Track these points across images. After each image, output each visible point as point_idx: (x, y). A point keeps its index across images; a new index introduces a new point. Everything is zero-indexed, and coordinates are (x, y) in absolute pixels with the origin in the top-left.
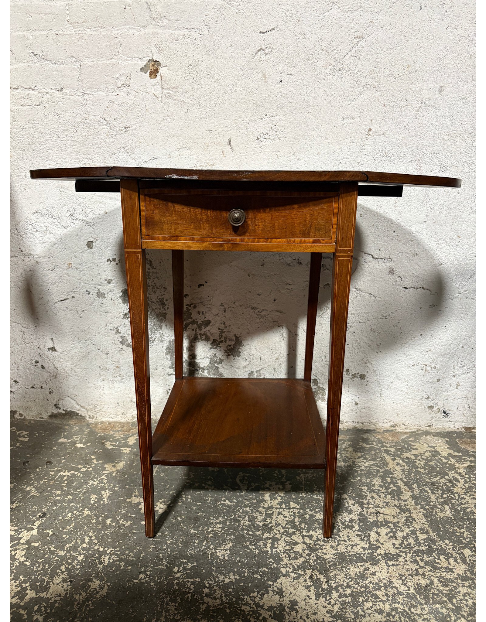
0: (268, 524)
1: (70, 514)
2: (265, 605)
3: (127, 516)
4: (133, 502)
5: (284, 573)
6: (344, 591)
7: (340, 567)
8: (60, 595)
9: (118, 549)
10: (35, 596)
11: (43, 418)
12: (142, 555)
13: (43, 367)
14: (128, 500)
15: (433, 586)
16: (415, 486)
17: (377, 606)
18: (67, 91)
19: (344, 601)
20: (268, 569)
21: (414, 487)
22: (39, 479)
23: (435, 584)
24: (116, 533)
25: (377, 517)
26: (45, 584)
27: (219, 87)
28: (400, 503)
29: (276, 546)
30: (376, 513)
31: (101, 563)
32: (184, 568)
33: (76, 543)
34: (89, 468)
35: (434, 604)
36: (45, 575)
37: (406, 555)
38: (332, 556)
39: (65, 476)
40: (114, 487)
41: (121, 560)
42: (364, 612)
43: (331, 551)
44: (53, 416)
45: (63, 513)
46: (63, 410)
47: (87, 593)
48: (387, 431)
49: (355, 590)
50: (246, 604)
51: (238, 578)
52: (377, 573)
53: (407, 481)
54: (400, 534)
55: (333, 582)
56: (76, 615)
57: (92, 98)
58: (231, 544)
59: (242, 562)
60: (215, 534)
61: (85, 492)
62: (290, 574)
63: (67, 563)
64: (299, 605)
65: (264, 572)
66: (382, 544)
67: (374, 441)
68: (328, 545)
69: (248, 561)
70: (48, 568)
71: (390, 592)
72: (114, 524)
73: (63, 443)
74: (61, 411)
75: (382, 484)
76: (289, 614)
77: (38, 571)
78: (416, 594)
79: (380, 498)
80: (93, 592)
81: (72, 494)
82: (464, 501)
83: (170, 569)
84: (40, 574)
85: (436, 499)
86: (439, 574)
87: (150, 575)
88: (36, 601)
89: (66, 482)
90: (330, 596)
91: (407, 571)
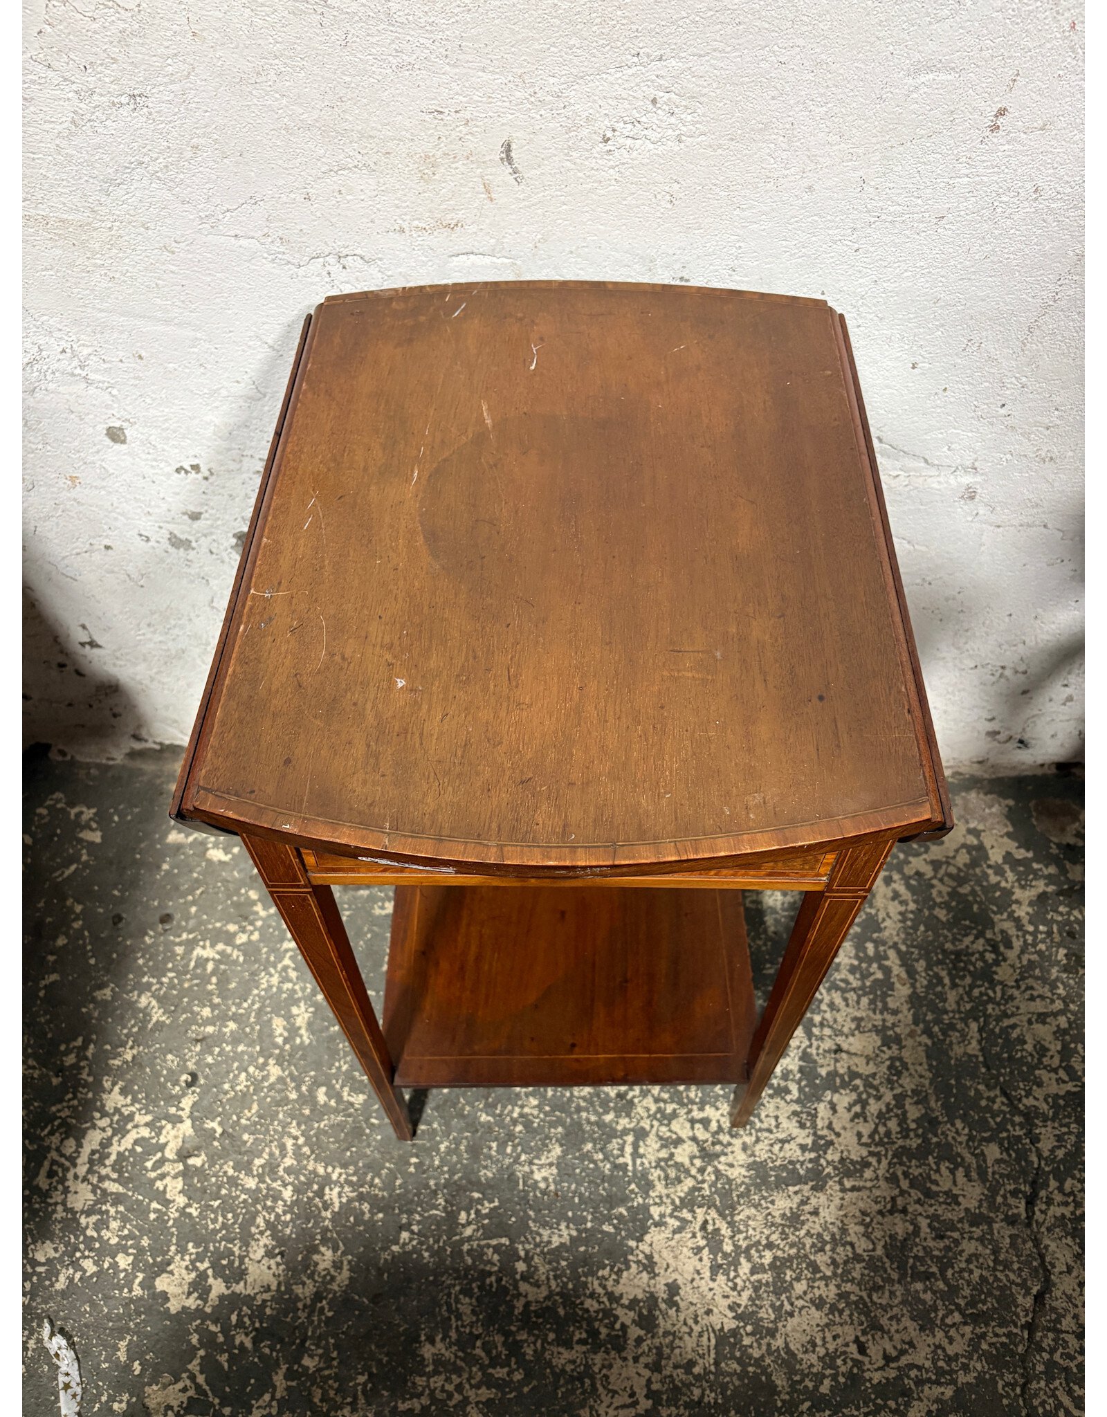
1: (243, 1075)
2: (625, 1296)
3: (353, 1078)
5: (657, 1218)
6: (761, 1257)
7: (756, 1197)
8: (267, 1289)
9: (351, 1169)
10: (227, 1292)
11: (113, 759)
12: (398, 1182)
15: (917, 1240)
16: (920, 966)
17: (816, 1290)
19: (759, 1281)
20: (628, 1209)
21: (920, 969)
22: (159, 972)
23: (922, 1235)
24: (341, 1126)
25: (837, 1061)
26: (237, 1264)
28: (884, 1020)
29: (641, 1151)
30: (836, 1052)
31: (326, 1206)
32: (478, 1212)
33: (271, 1154)
34: (252, 933)
35: (914, 1280)
36: (231, 1241)
37: (879, 1162)
38: (743, 1171)
39: (207, 960)
40: (314, 993)
41: (361, 1198)
42: (792, 1304)
43: (742, 1157)
44: (133, 755)
45: (228, 1072)
46: (155, 743)
47: (315, 1282)
49: (780, 1253)
50: (592, 1295)
51: (574, 1233)
52: (821, 1210)
53: (908, 952)
54: (874, 1107)
55: (742, 1236)
56: (306, 1333)
58: (557, 1150)
59: (581, 1196)
60: (526, 1120)
61: (260, 1009)
62: (668, 1219)
63: (265, 1207)
64: (682, 1292)
65: (620, 1217)
66: (838, 1135)
68: (737, 1143)
69: (591, 1193)
70: (234, 1224)
71: (841, 1254)
72: (333, 1103)
73: (178, 848)
74: (150, 745)
75: (856, 963)
76: (665, 1315)
77: (215, 1231)
78: (885, 1260)
79: (847, 1005)
80: (325, 1276)
81: (235, 1018)
82: (1010, 1008)
83: (452, 1216)
84: (222, 1239)
85: (958, 1003)
86: (932, 1210)
87: (420, 1234)
88: (231, 1302)
89: (214, 980)
90: (736, 1270)
91: (876, 1203)
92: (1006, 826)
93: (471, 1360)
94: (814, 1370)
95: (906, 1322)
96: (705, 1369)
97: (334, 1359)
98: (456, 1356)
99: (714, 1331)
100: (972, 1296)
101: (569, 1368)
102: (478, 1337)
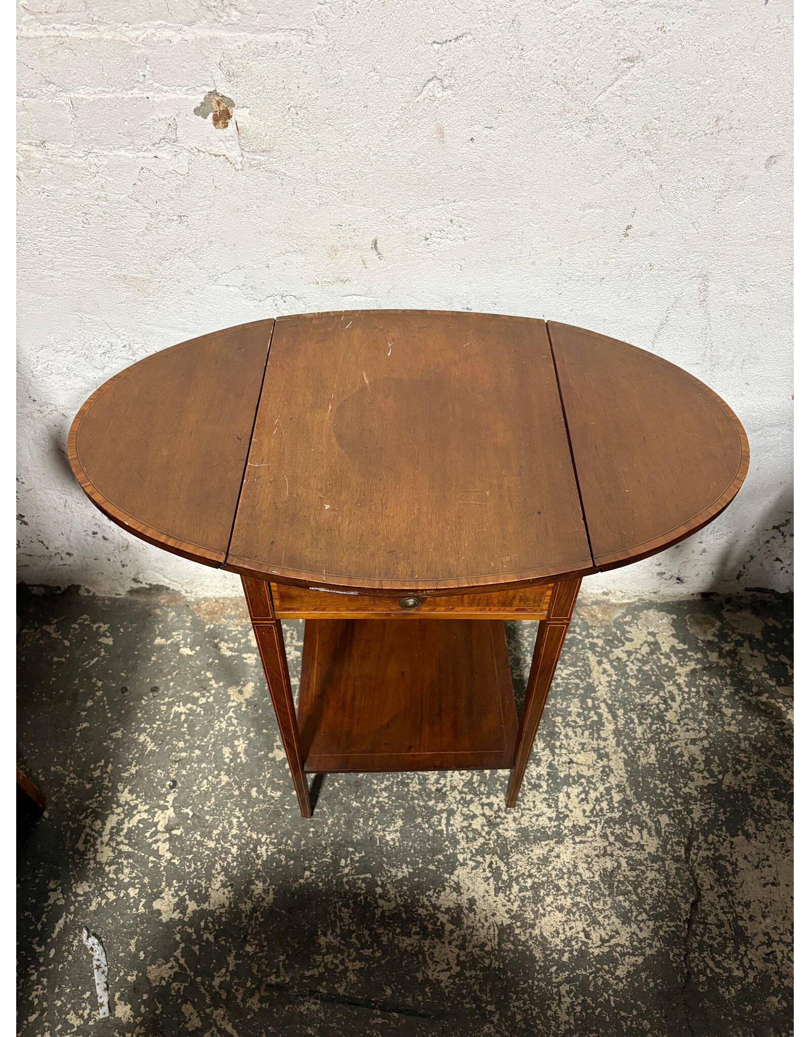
0: (442, 788)
2: (443, 906)
3: (273, 782)
4: (278, 759)
5: (461, 861)
6: (525, 882)
7: (522, 848)
8: (223, 906)
9: (273, 836)
10: (197, 909)
11: (119, 595)
12: (303, 843)
13: (105, 538)
14: (270, 755)
15: (620, 871)
16: (620, 712)
17: (558, 901)
18: (53, 146)
19: (524, 896)
20: (444, 856)
21: (620, 714)
22: (151, 721)
23: (623, 868)
24: (266, 810)
25: (570, 768)
26: (204, 892)
28: (598, 744)
29: (452, 822)
30: (569, 763)
31: (258, 857)
32: (352, 859)
33: (224, 827)
34: (209, 697)
35: (618, 895)
36: (200, 878)
37: (596, 826)
38: (514, 833)
39: (181, 713)
40: (248, 732)
41: (280, 852)
42: (544, 909)
43: (513, 825)
44: (132, 592)
45: (196, 780)
46: (147, 584)
47: (253, 901)
48: (597, 603)
49: (536, 880)
50: (423, 906)
51: (411, 870)
52: (561, 855)
53: (612, 705)
54: (593, 795)
55: (513, 871)
56: (247, 932)
58: (400, 823)
59: (415, 849)
60: (381, 806)
61: (215, 742)
62: (468, 862)
63: (220, 858)
64: (477, 903)
65: (439, 861)
66: (571, 811)
67: (577, 624)
68: (510, 817)
69: (421, 847)
70: (201, 868)
71: (574, 880)
72: (261, 797)
73: (162, 647)
74: (144, 585)
75: (581, 711)
76: (467, 917)
77: (190, 873)
78: (600, 883)
79: (576, 736)
80: (258, 898)
81: (199, 748)
82: (674, 736)
83: (336, 862)
84: (194, 877)
85: (643, 734)
86: (628, 854)
87: (316, 872)
88: (200, 914)
89: (186, 725)
90: (510, 890)
91: (595, 850)
92: (671, 630)
93: (349, 945)
94: (559, 948)
95: (614, 919)
96: (492, 948)
97: (265, 946)
98: (340, 943)
99: (497, 926)
100: (653, 903)
101: (409, 948)
102: (353, 931)
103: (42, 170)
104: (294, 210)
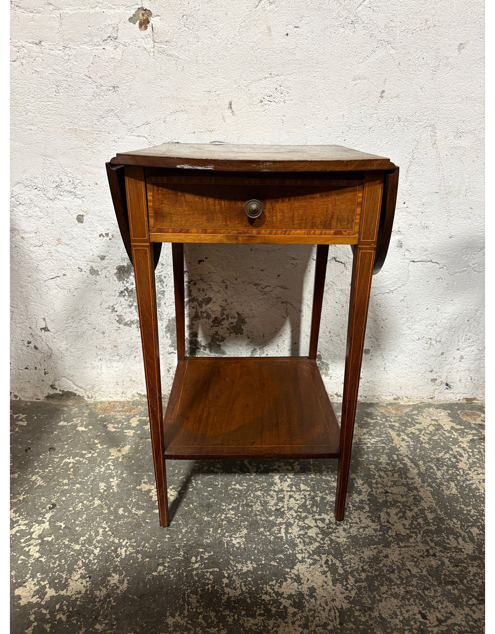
0: (280, 509)
1: (81, 504)
2: (285, 593)
3: (138, 504)
4: (143, 490)
5: (300, 559)
7: (354, 550)
8: (80, 592)
9: (133, 540)
10: (55, 595)
11: (39, 399)
12: (158, 545)
13: (36, 348)
14: (138, 488)
15: (444, 567)
17: (393, 590)
18: (46, 44)
19: (360, 586)
20: (284, 555)
21: (420, 464)
22: (43, 467)
23: (446, 565)
24: (130, 523)
25: (386, 496)
26: (63, 582)
27: (218, 41)
28: (407, 482)
29: (290, 531)
30: (385, 493)
31: (117, 556)
32: (201, 557)
33: (90, 535)
34: (94, 454)
35: (446, 585)
36: (62, 572)
37: (417, 535)
38: (345, 539)
39: (70, 463)
40: (122, 473)
41: (138, 552)
42: (380, 596)
43: (343, 534)
44: (49, 397)
45: (73, 503)
46: (60, 390)
47: (107, 589)
48: (390, 404)
49: (369, 574)
50: (266, 593)
51: (255, 566)
52: (389, 555)
53: (413, 458)
54: (409, 514)
55: (348, 567)
56: (99, 613)
57: (74, 52)
58: (245, 531)
59: (258, 550)
60: (229, 521)
61: (93, 480)
62: (306, 560)
63: (83, 557)
64: (317, 592)
65: (280, 559)
66: (393, 525)
67: (378, 415)
68: (340, 529)
69: (263, 548)
70: (65, 564)
71: (404, 574)
72: (126, 514)
73: (63, 427)
74: (58, 392)
75: (389, 462)
76: (309, 602)
77: (54, 568)
78: (428, 576)
79: (388, 476)
80: (114, 586)
81: (79, 483)
82: (468, 477)
83: (187, 560)
84: (57, 571)
85: (442, 476)
86: (449, 555)
87: (169, 567)
88: (57, 599)
89: (72, 470)
90: (347, 581)
91: (418, 552)
92: (449, 418)
93: (195, 624)
94: (399, 627)
95: (446, 603)
96: (334, 627)
97: (114, 625)
98: (187, 623)
99: (337, 609)
100: (480, 591)
101: (254, 628)
102: (200, 613)
103: (37, 59)
104: (182, 81)
